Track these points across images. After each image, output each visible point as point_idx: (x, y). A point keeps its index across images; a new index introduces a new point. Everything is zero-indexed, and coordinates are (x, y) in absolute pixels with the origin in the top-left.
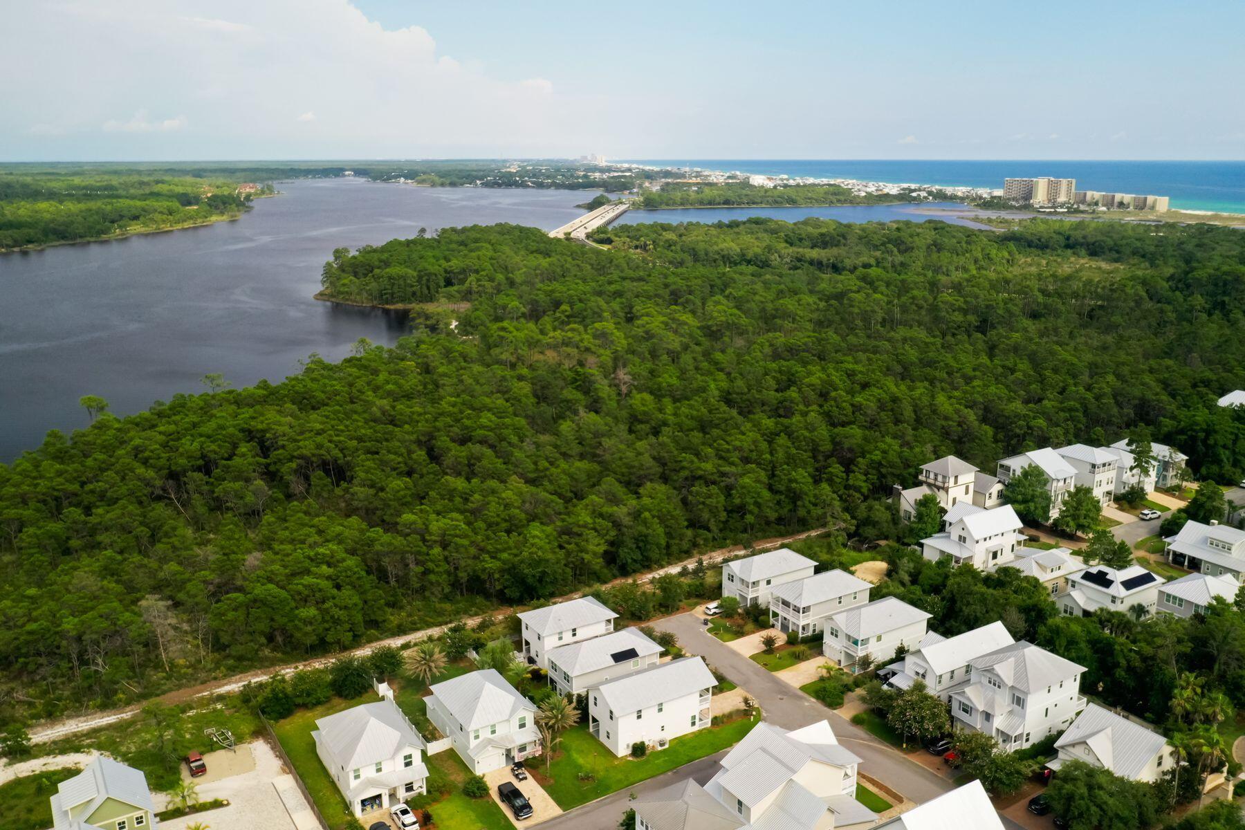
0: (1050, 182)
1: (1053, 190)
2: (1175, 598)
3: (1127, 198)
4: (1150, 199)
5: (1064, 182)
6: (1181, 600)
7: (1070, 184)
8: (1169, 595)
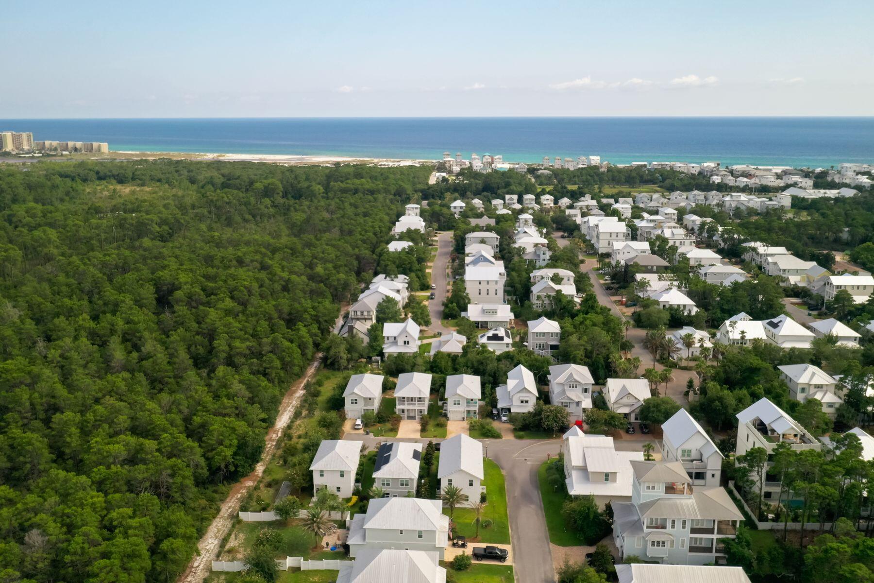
0: (13, 135)
1: (17, 142)
2: (540, 333)
3: (79, 144)
4: (95, 145)
5: (24, 135)
6: (544, 333)
7: (28, 136)
8: (537, 333)
